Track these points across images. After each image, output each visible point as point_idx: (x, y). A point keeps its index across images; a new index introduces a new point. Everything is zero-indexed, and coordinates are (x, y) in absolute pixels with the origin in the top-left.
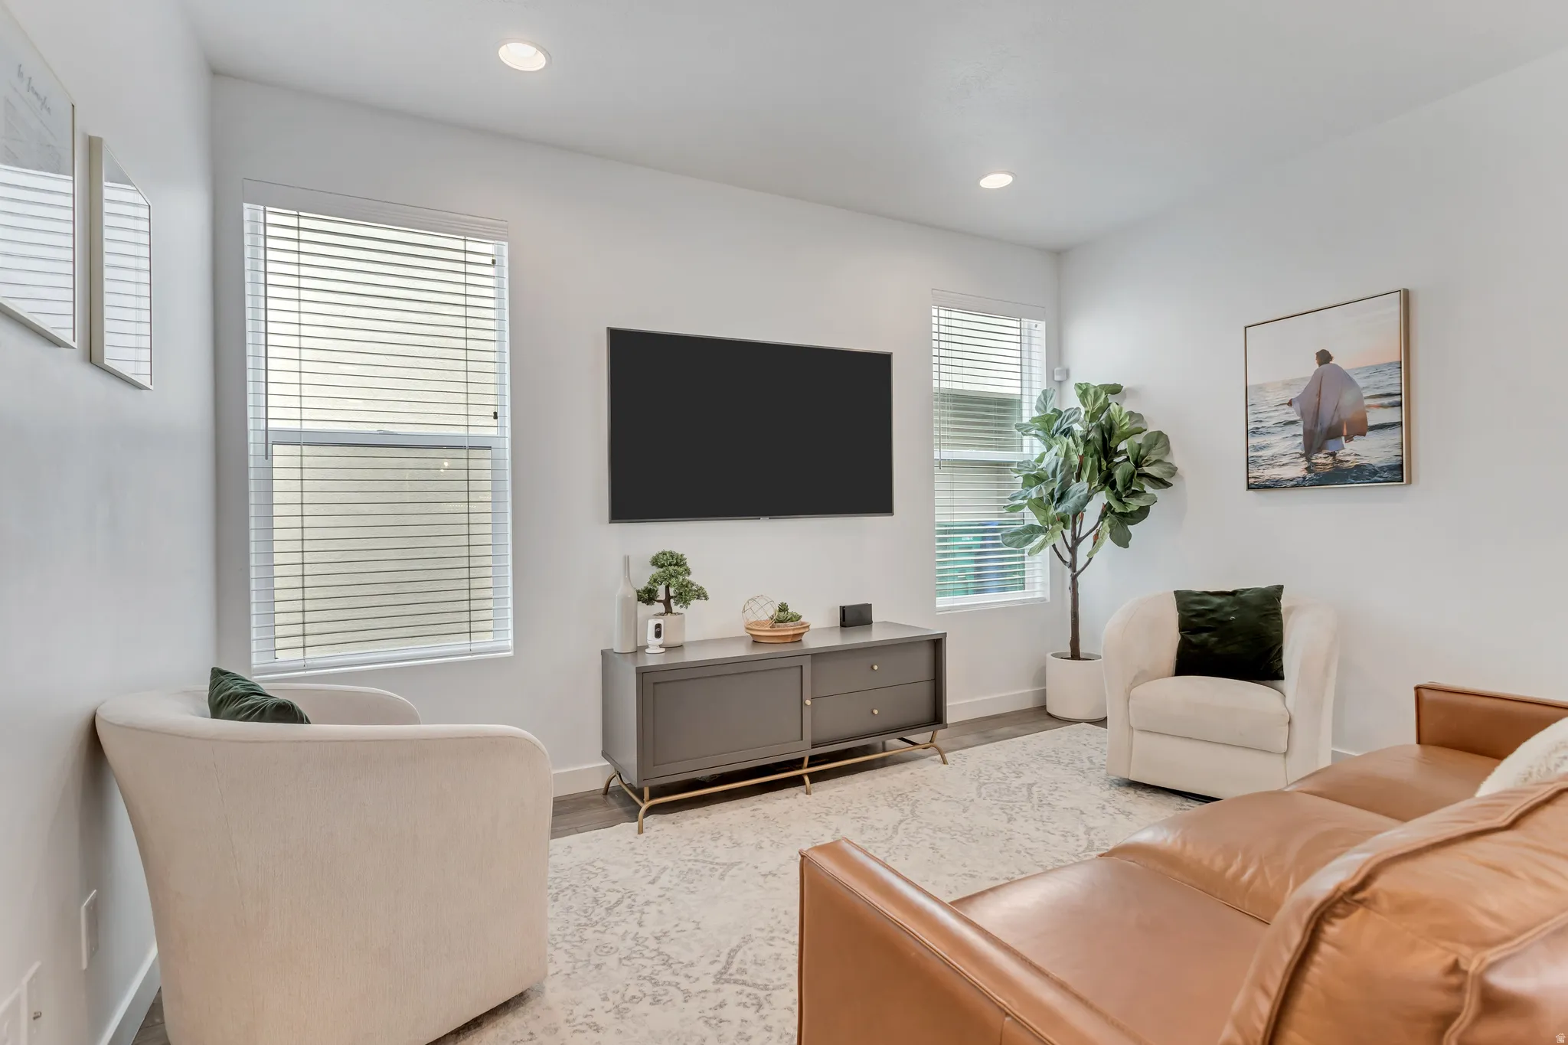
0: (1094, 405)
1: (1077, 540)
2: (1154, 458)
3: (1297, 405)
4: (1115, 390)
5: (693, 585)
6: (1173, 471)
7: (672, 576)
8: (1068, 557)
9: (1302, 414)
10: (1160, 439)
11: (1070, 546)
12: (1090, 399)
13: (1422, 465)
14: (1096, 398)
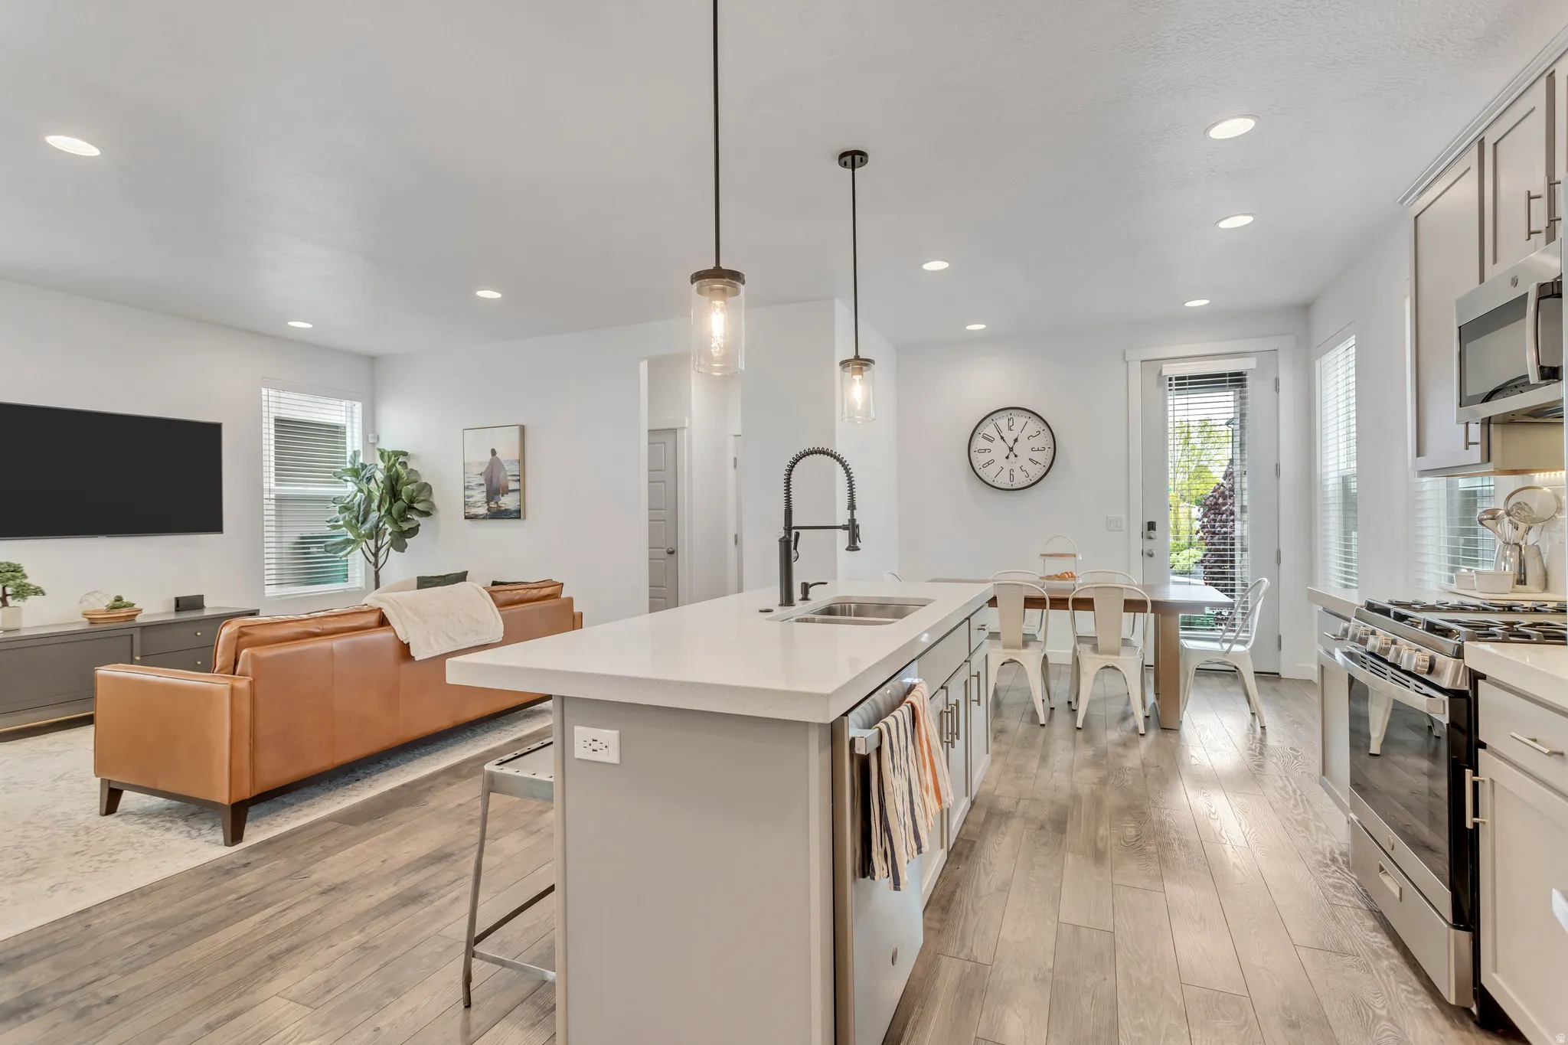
0: (389, 462)
1: (378, 549)
2: (422, 498)
3: (483, 476)
4: (405, 454)
5: (30, 585)
6: (433, 506)
7: (9, 579)
8: (372, 559)
9: (486, 480)
10: (426, 488)
11: (373, 552)
12: (386, 458)
13: (530, 510)
14: (389, 459)
